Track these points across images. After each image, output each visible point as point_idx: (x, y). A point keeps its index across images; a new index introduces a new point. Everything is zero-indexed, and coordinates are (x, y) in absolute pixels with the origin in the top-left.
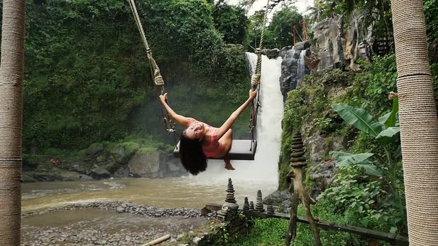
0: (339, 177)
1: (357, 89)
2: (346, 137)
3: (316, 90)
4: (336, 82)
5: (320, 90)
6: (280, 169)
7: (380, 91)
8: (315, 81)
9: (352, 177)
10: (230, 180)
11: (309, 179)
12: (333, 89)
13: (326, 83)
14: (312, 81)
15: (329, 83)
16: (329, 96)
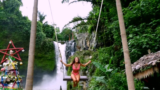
0: (91, 85)
1: (94, 57)
2: (91, 72)
3: (80, 56)
4: (87, 54)
5: (82, 57)
6: (67, 83)
7: (103, 58)
8: (80, 54)
9: (95, 84)
10: (61, 86)
11: (80, 87)
12: (86, 56)
13: (84, 54)
14: (79, 53)
15: (85, 54)
16: (85, 59)
